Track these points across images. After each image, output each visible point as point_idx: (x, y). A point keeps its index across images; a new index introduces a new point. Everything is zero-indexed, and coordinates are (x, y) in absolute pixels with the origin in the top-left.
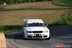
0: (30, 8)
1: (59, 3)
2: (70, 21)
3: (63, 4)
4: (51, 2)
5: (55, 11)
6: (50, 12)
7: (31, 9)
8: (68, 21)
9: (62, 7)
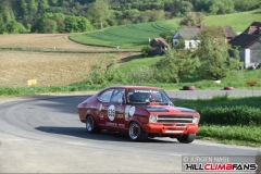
0: (15, 46)
1: (85, 38)
2: (110, 80)
3: (95, 41)
4: (66, 35)
5: (75, 57)
6: (64, 58)
7: (20, 49)
8: (105, 82)
9: (92, 49)
